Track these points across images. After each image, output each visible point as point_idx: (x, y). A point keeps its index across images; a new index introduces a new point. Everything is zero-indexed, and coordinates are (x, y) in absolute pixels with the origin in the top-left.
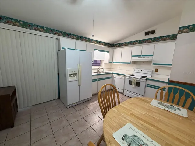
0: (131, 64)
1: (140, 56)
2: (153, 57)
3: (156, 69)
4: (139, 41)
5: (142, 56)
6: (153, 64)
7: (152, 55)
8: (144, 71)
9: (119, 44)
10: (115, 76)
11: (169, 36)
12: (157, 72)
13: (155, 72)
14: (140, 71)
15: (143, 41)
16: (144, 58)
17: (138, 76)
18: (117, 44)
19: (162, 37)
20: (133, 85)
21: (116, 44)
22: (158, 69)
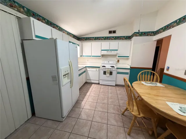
0: (101, 57)
1: (108, 50)
2: (118, 51)
3: (118, 60)
4: (104, 38)
5: (110, 50)
6: (118, 57)
7: (117, 50)
8: (111, 62)
9: (86, 38)
10: (88, 69)
11: (124, 37)
12: (119, 62)
13: (118, 62)
14: (108, 63)
15: (107, 38)
16: (111, 52)
17: (108, 66)
18: (84, 38)
19: (120, 36)
20: (108, 75)
21: (82, 38)
22: (119, 60)
